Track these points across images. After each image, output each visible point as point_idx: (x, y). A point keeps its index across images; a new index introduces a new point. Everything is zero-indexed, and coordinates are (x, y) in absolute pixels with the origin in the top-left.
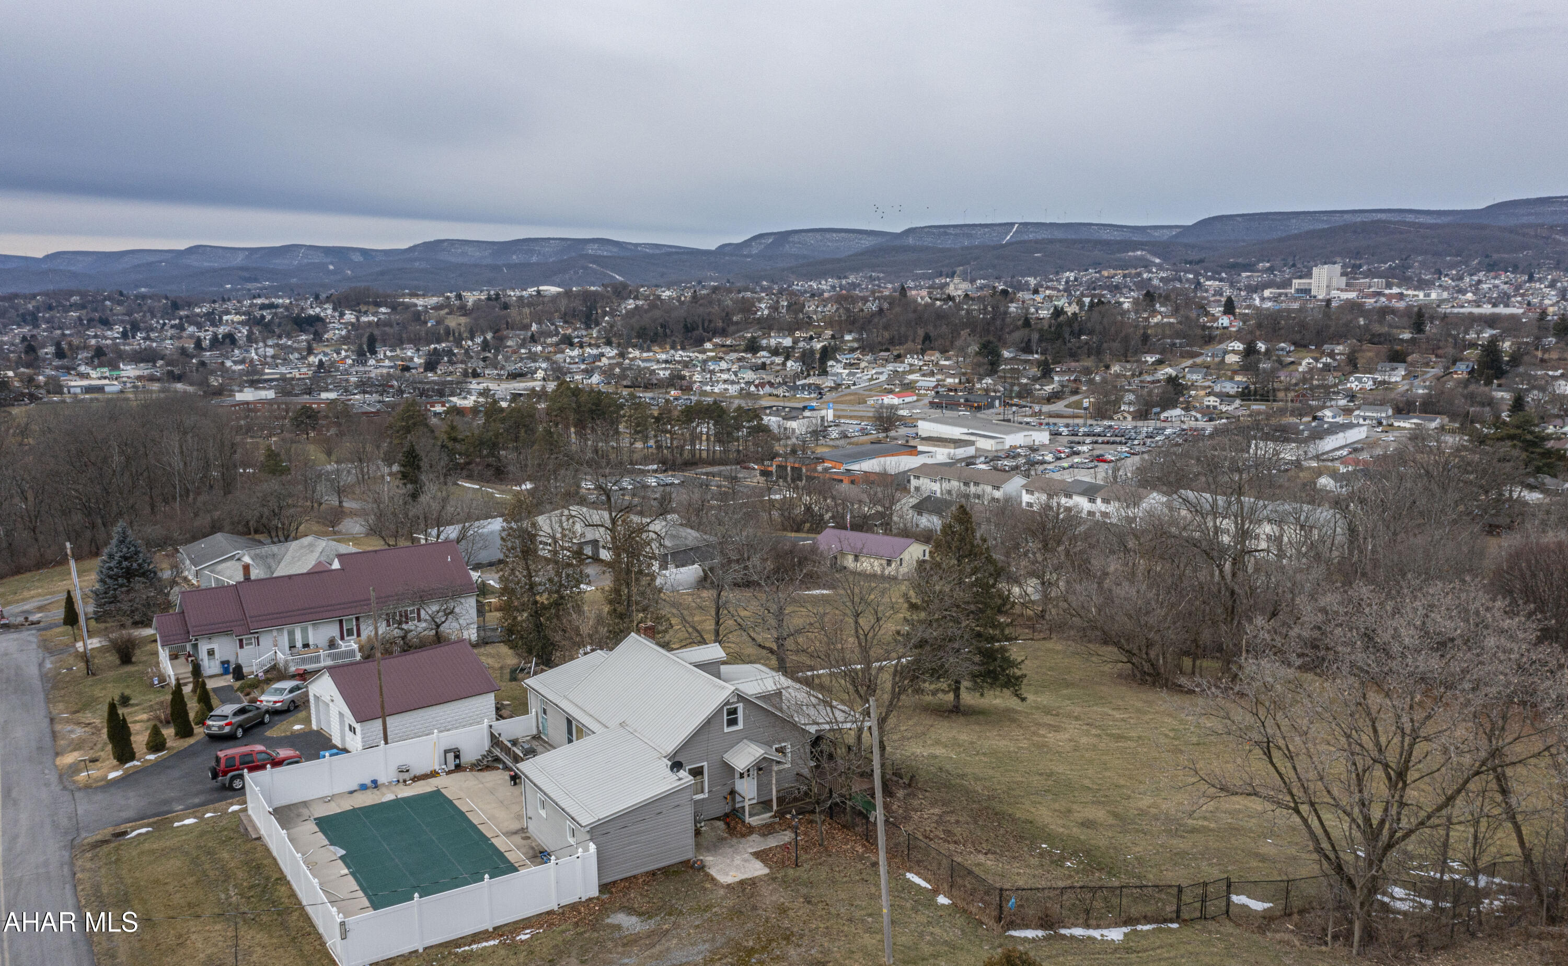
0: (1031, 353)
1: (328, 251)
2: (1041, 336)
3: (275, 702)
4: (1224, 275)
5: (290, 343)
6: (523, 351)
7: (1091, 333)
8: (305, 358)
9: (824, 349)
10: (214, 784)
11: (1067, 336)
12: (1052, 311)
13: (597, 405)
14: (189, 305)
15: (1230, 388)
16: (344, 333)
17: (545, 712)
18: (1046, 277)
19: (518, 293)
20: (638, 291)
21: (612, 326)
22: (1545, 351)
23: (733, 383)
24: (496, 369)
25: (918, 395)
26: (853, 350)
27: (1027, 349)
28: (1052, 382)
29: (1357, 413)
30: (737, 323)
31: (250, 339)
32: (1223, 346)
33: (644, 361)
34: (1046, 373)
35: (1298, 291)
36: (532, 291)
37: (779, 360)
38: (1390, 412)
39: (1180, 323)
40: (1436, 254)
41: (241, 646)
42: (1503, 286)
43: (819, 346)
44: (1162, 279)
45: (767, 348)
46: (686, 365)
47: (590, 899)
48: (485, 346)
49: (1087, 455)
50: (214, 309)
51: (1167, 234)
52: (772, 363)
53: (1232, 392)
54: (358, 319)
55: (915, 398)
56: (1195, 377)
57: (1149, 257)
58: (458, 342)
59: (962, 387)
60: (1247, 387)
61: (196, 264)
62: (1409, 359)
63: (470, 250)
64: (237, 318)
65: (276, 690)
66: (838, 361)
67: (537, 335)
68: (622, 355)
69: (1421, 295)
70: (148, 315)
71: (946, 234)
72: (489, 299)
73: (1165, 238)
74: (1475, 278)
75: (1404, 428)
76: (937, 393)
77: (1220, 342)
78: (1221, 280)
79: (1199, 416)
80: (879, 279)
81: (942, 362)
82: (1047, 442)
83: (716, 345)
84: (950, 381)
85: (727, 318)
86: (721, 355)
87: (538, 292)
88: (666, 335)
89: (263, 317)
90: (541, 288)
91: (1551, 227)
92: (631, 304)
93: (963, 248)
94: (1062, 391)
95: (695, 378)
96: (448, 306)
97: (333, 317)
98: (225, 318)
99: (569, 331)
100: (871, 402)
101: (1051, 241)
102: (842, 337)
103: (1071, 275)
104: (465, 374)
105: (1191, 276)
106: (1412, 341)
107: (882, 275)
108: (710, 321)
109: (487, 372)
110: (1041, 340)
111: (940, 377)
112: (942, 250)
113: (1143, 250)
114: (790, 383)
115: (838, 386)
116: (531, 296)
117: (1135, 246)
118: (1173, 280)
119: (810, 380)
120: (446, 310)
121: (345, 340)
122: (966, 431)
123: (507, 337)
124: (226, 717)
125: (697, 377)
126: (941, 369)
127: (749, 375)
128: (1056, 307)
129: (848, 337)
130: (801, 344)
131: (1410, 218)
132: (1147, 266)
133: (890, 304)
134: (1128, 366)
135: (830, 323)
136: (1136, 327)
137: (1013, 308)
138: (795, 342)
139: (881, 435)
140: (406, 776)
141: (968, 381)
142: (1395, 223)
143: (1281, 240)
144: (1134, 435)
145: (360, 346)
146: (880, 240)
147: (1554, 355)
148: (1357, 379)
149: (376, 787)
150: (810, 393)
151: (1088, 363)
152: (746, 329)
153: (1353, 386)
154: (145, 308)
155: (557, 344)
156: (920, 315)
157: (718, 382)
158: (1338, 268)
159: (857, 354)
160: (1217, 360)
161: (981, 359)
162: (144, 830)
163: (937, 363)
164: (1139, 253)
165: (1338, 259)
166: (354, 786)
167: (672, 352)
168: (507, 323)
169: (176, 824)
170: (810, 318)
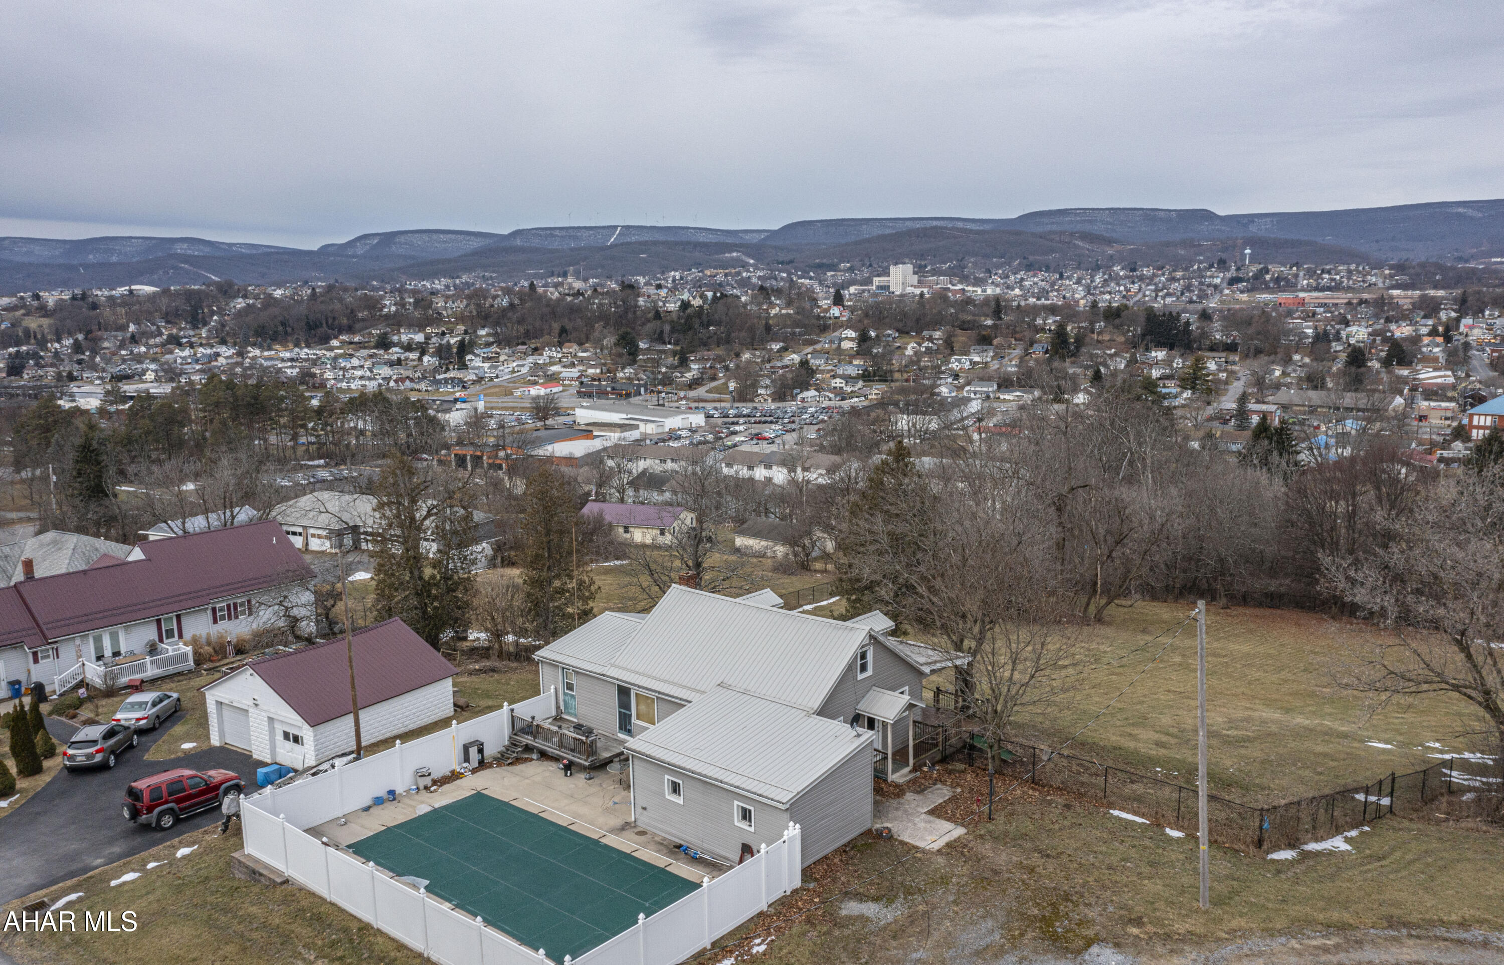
0: (664, 343)
2: (673, 328)
3: (138, 720)
4: (812, 274)
6: (123, 352)
7: (718, 324)
9: (462, 343)
11: (697, 326)
12: (679, 303)
13: (255, 398)
15: (851, 371)
17: (570, 687)
18: (655, 276)
19: (106, 293)
20: (246, 290)
21: (223, 326)
22: (1099, 333)
23: (370, 379)
24: (96, 371)
25: (563, 385)
26: (488, 345)
27: (661, 340)
28: (690, 370)
29: (967, 388)
30: (363, 320)
32: (837, 334)
33: (266, 359)
34: (684, 363)
35: (878, 287)
36: (122, 290)
37: (413, 355)
38: (995, 387)
39: (797, 313)
40: (986, 256)
41: (36, 661)
42: (1041, 283)
43: (453, 341)
44: (759, 278)
45: (399, 344)
46: (314, 362)
47: (795, 892)
48: (77, 348)
49: (746, 433)
51: (756, 238)
52: (407, 359)
53: (854, 374)
55: (561, 388)
56: (818, 362)
57: (744, 258)
58: (42, 343)
59: (605, 377)
60: (866, 370)
62: (995, 342)
63: (37, 249)
65: (133, 705)
66: (476, 355)
67: (137, 336)
68: (241, 354)
69: (979, 290)
71: (552, 236)
72: (74, 298)
73: (755, 241)
74: (1019, 276)
75: (1009, 401)
76: (582, 383)
77: (834, 331)
78: (811, 278)
79: (832, 396)
80: (491, 278)
81: (581, 354)
82: (703, 424)
83: (343, 342)
84: (591, 371)
85: (352, 313)
86: (351, 351)
87: (131, 291)
88: (286, 333)
90: (133, 287)
91: (1072, 234)
92: (240, 303)
93: (572, 249)
94: (701, 378)
95: (326, 375)
96: (24, 306)
99: (175, 331)
100: (517, 393)
101: (655, 243)
102: (475, 332)
103: (678, 275)
104: (59, 377)
105: (785, 275)
106: (995, 326)
107: (494, 275)
108: (334, 319)
109: (85, 375)
110: (673, 331)
111: (581, 368)
112: (552, 251)
113: (738, 251)
114: (429, 376)
115: (480, 379)
116: (123, 295)
117: (731, 247)
118: (770, 278)
119: (451, 374)
120: (22, 311)
122: (624, 416)
123: (101, 339)
124: (95, 742)
125: (329, 375)
126: (581, 361)
127: (386, 371)
128: (683, 301)
129: (482, 332)
130: (434, 340)
131: (960, 225)
132: (745, 266)
133: (521, 299)
134: (758, 353)
135: (461, 319)
136: (759, 317)
137: (641, 301)
138: (428, 337)
139: (539, 424)
140: (427, 781)
141: (609, 371)
142: (950, 229)
143: (857, 243)
144: (781, 415)
146: (488, 241)
147: (1106, 337)
148: (956, 360)
149: (395, 799)
150: (454, 387)
151: (720, 351)
152: (373, 326)
153: (954, 366)
155: (163, 345)
156: (553, 310)
157: (354, 379)
158: (910, 267)
159: (494, 348)
160: (834, 346)
161: (620, 350)
162: (73, 897)
163: (575, 355)
164: (735, 254)
165: (907, 260)
166: (367, 802)
167: (297, 350)
168: (99, 323)
169: (113, 883)
170: (440, 314)
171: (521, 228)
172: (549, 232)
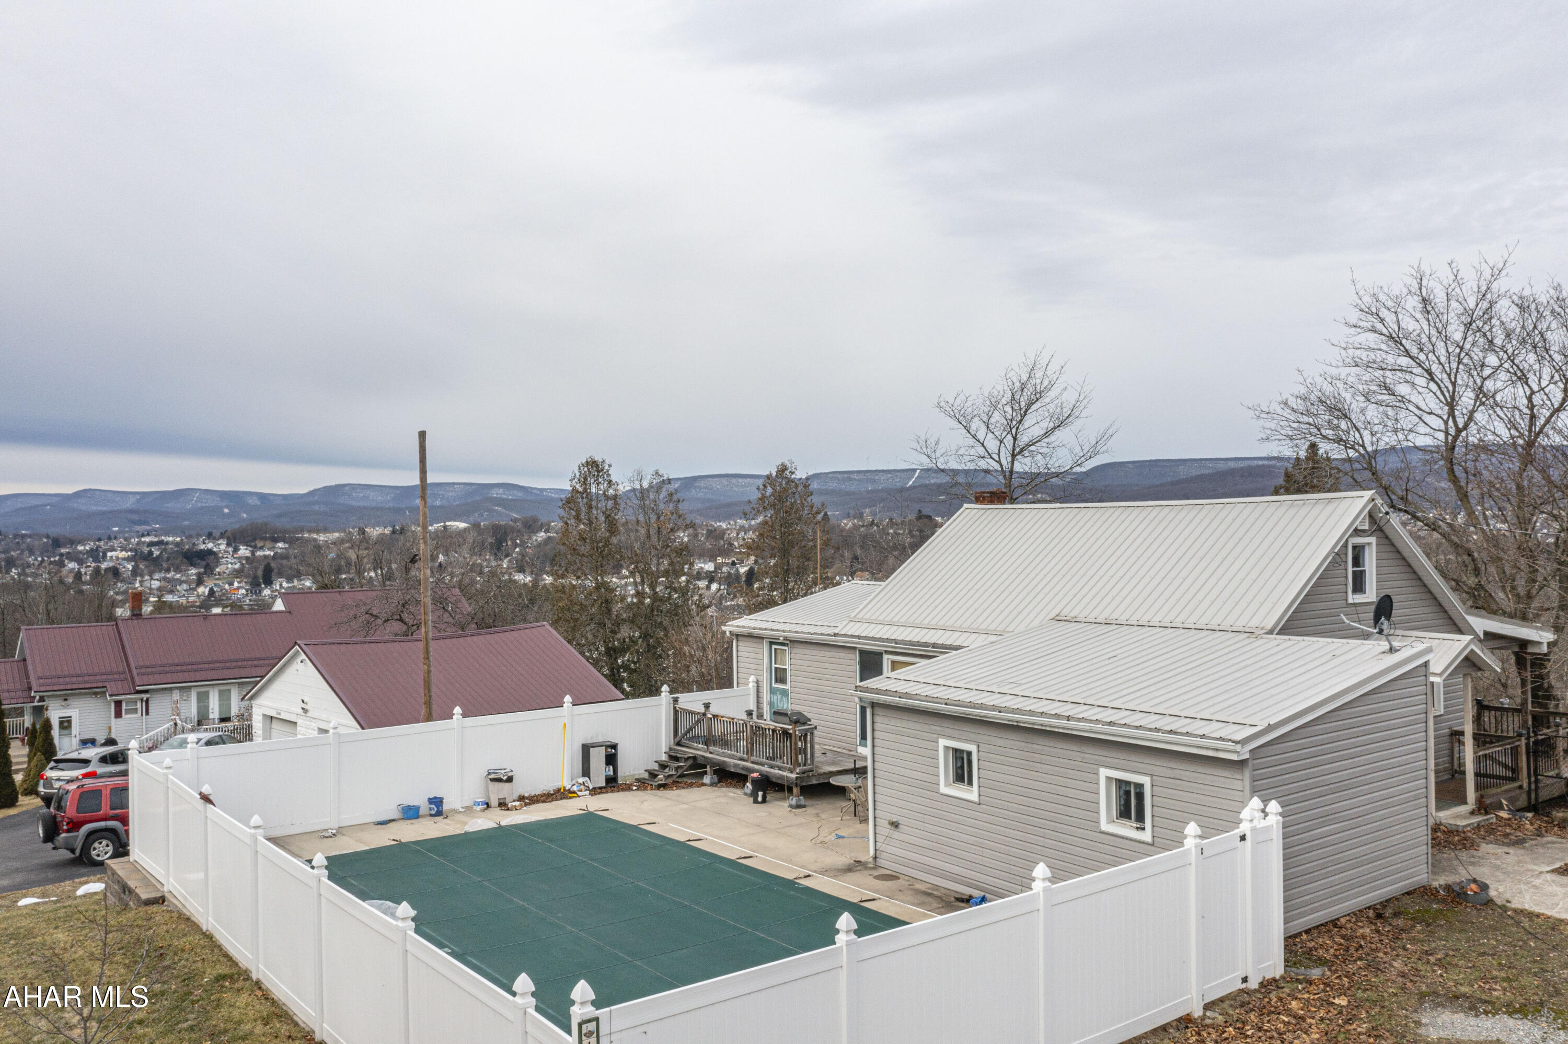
1: (223, 495)
5: (178, 576)
8: (195, 589)
10: (50, 854)
14: (72, 542)
16: (237, 566)
17: (781, 676)
20: (548, 526)
21: (524, 557)
31: (135, 572)
36: (438, 526)
41: (118, 715)
43: (743, 570)
47: (1268, 985)
50: (98, 547)
51: (1065, 479)
54: (253, 553)
61: (83, 508)
63: (372, 494)
64: (124, 554)
70: (26, 553)
71: (850, 479)
72: (393, 532)
87: (445, 527)
89: (151, 553)
90: (447, 523)
92: (542, 535)
93: (868, 492)
96: (350, 540)
97: (226, 552)
98: (109, 554)
101: (954, 485)
112: (848, 493)
113: (1043, 493)
116: (437, 531)
120: (348, 545)
121: (238, 573)
124: (86, 762)
130: (725, 569)
135: (752, 550)
138: (718, 567)
140: (504, 791)
145: (255, 577)
149: (439, 813)
154: (23, 546)
156: (846, 539)
170: (731, 544)
171: (819, 472)
172: (848, 475)
